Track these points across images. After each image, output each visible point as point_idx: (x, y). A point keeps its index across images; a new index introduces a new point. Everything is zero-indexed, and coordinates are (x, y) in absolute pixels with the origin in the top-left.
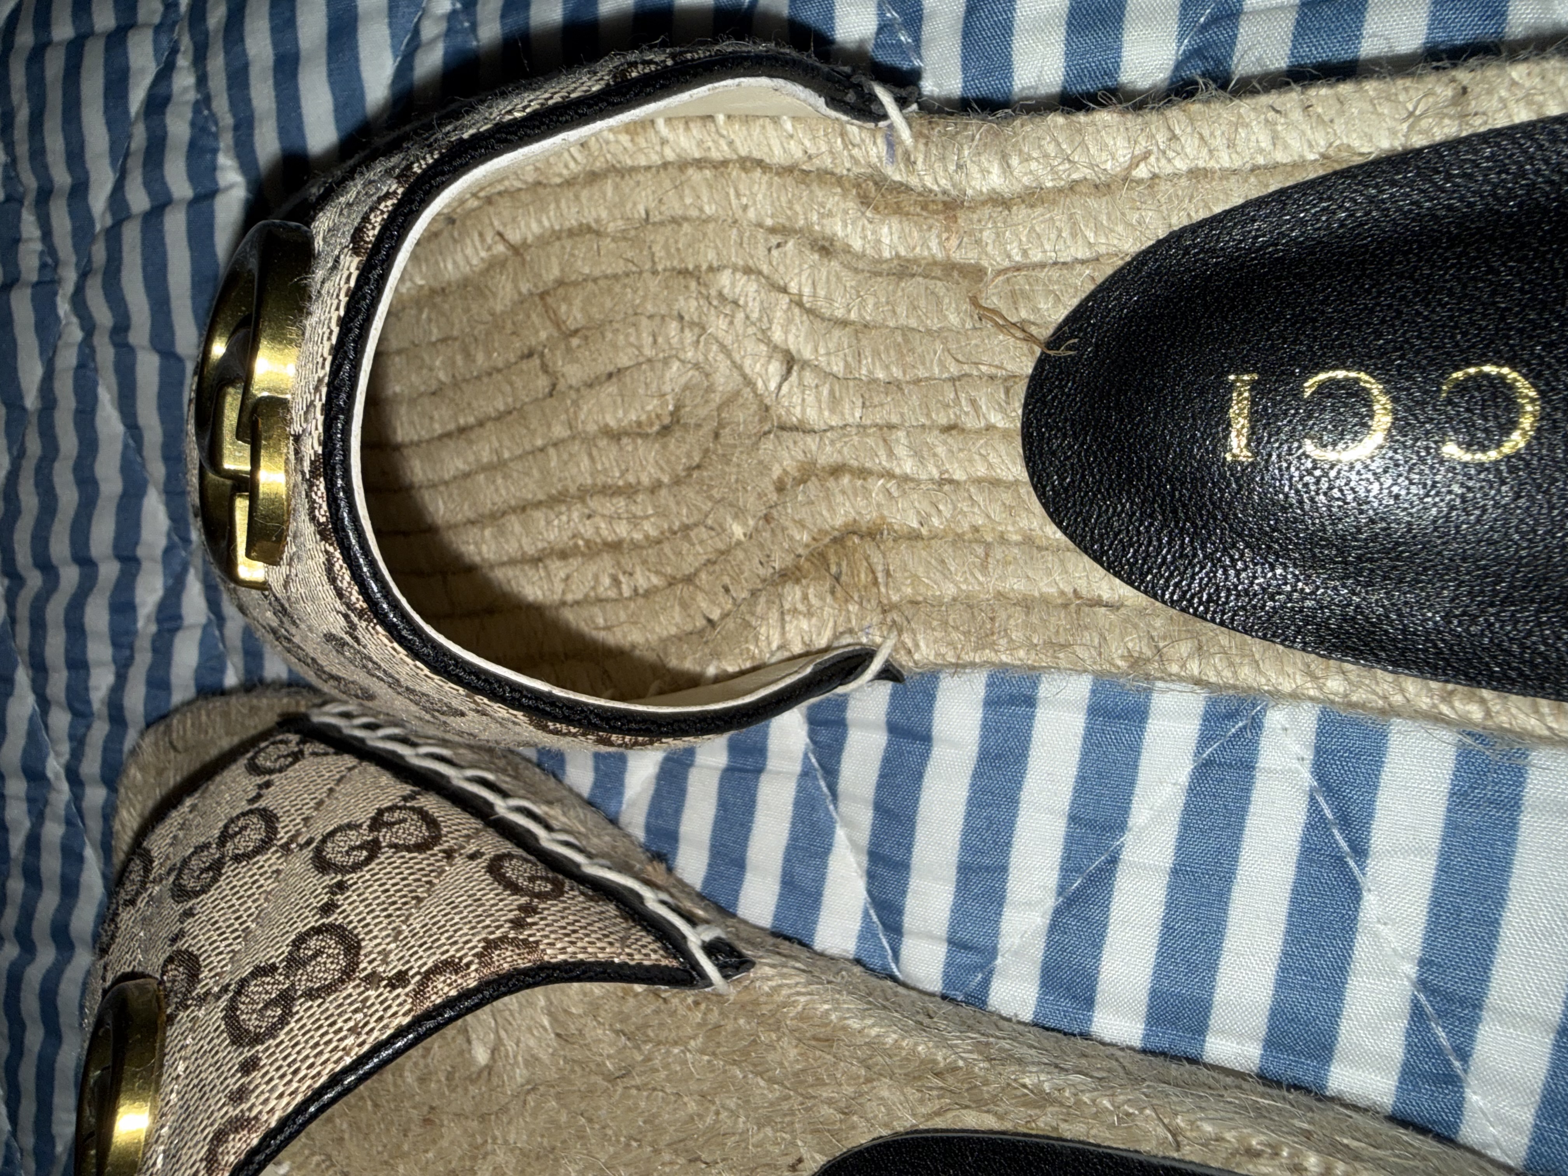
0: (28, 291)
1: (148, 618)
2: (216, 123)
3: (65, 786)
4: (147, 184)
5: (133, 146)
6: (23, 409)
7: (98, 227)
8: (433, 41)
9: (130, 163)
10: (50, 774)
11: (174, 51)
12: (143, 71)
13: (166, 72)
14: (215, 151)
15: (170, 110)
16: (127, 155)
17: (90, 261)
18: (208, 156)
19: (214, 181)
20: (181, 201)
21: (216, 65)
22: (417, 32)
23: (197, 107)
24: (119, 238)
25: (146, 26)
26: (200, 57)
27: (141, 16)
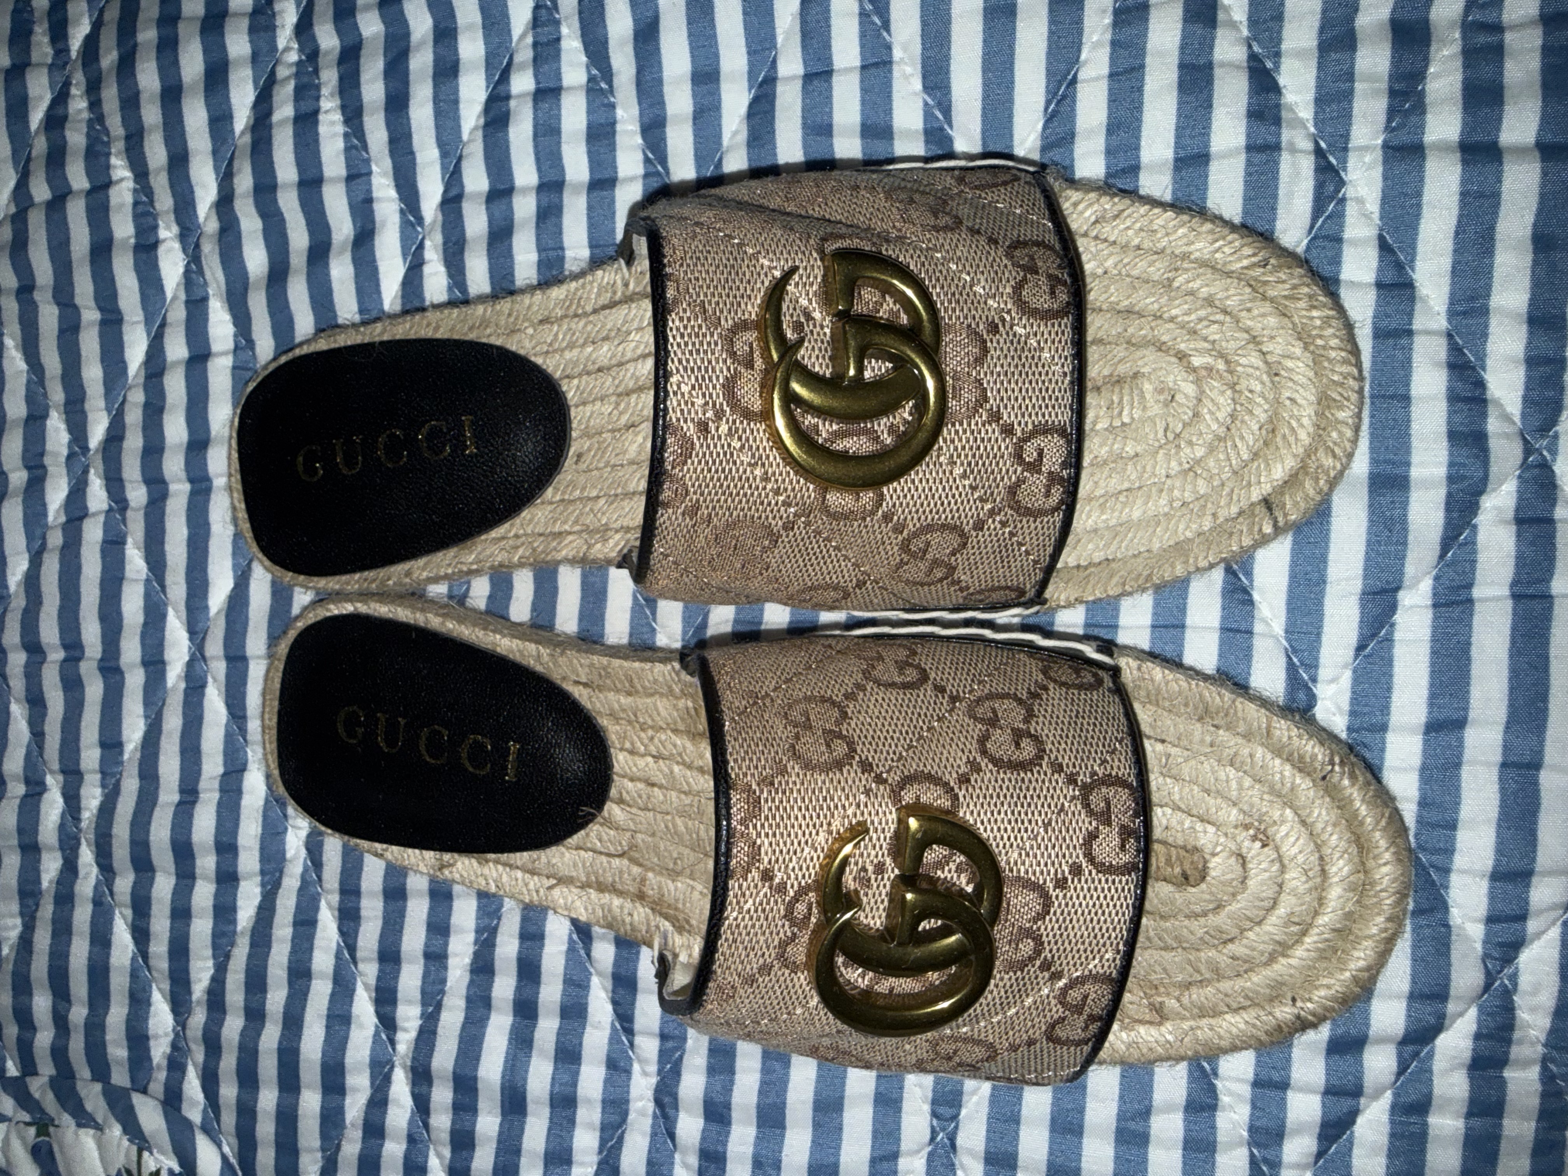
1: (58, 511)
2: (108, 134)
4: (49, 181)
5: (34, 153)
9: (33, 166)
11: (67, 84)
12: (41, 98)
13: (61, 98)
14: (108, 155)
15: (68, 125)
16: (29, 159)
18: (103, 159)
19: (110, 177)
20: (81, 191)
21: (110, 94)
22: (273, 73)
23: (90, 123)
24: (25, 222)
25: (39, 65)
26: (93, 88)
27: (35, 57)
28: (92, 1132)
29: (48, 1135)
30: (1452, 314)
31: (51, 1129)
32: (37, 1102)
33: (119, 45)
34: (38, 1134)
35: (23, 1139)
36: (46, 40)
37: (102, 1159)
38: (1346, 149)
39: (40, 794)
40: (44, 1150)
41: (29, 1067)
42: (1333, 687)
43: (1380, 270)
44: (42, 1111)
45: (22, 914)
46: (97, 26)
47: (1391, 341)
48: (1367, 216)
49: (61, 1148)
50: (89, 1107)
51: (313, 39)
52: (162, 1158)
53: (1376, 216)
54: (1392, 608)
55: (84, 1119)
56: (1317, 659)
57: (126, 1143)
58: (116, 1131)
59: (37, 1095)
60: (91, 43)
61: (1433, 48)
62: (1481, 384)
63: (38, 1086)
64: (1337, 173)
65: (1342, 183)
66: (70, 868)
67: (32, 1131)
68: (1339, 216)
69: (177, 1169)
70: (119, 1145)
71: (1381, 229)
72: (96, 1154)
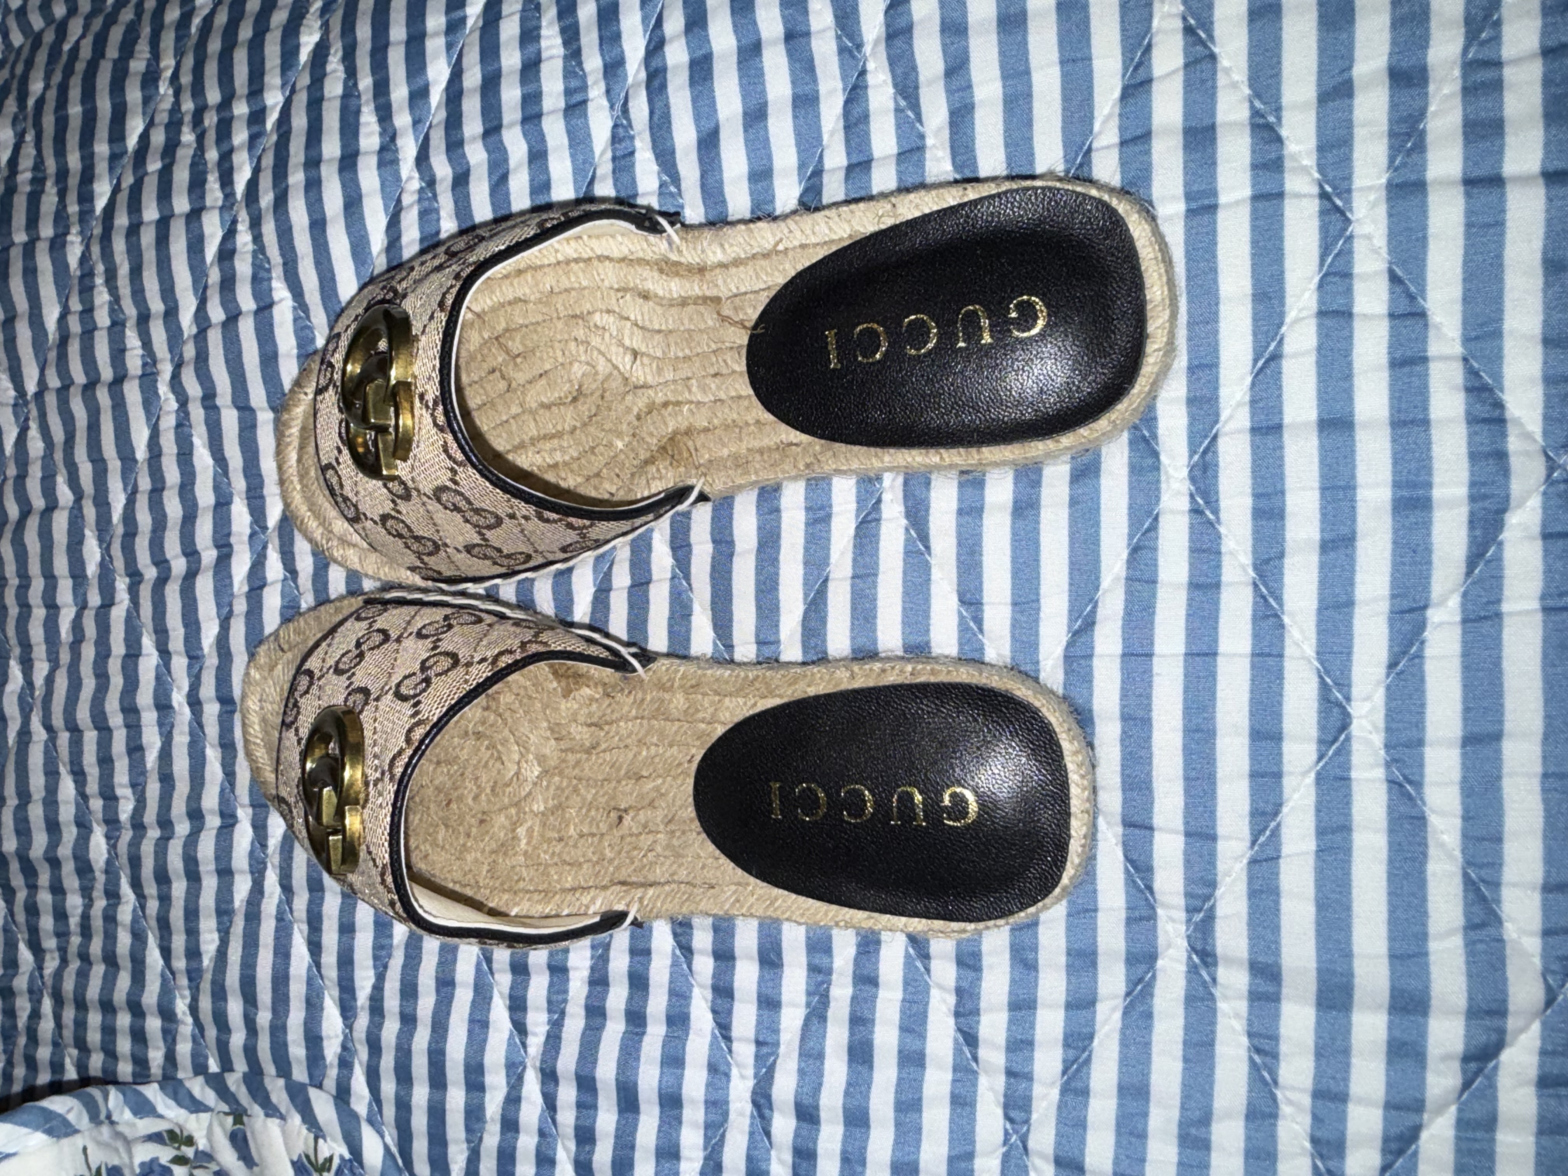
0: (136, 382)
1: (242, 583)
2: (269, 262)
3: (187, 710)
4: (223, 304)
5: (210, 281)
6: (135, 461)
7: (186, 336)
8: (411, 206)
9: (209, 292)
10: (175, 704)
11: (234, 222)
12: (213, 236)
13: (230, 234)
14: (270, 279)
15: (237, 257)
16: (205, 288)
17: (181, 356)
18: (266, 283)
19: (271, 296)
20: (248, 312)
21: (269, 229)
22: (399, 201)
23: (255, 254)
24: (205, 339)
25: (213, 208)
26: (255, 224)
27: (209, 202)
28: (277, 1121)
29: (242, 1123)
30: (1467, 340)
31: (245, 1119)
32: (233, 1095)
33: (275, 186)
34: (235, 1124)
35: (222, 1125)
36: (217, 186)
37: (286, 1144)
38: (1349, 191)
39: (233, 825)
40: (240, 1136)
41: (227, 1065)
42: (1367, 706)
43: (1392, 301)
44: (237, 1102)
45: (219, 931)
46: (257, 171)
47: (1406, 370)
48: (1376, 251)
49: (253, 1133)
50: (274, 1099)
51: (430, 168)
52: (334, 1145)
53: (1384, 251)
54: (1421, 626)
55: (271, 1110)
56: (1349, 678)
57: (304, 1131)
58: (296, 1119)
59: (233, 1088)
60: (253, 185)
61: (1432, 88)
62: (1499, 405)
63: (234, 1081)
64: (1343, 213)
65: (1348, 221)
66: (258, 890)
67: (230, 1120)
68: (1347, 253)
69: (347, 1156)
70: (299, 1133)
71: (1390, 263)
72: (280, 1140)
